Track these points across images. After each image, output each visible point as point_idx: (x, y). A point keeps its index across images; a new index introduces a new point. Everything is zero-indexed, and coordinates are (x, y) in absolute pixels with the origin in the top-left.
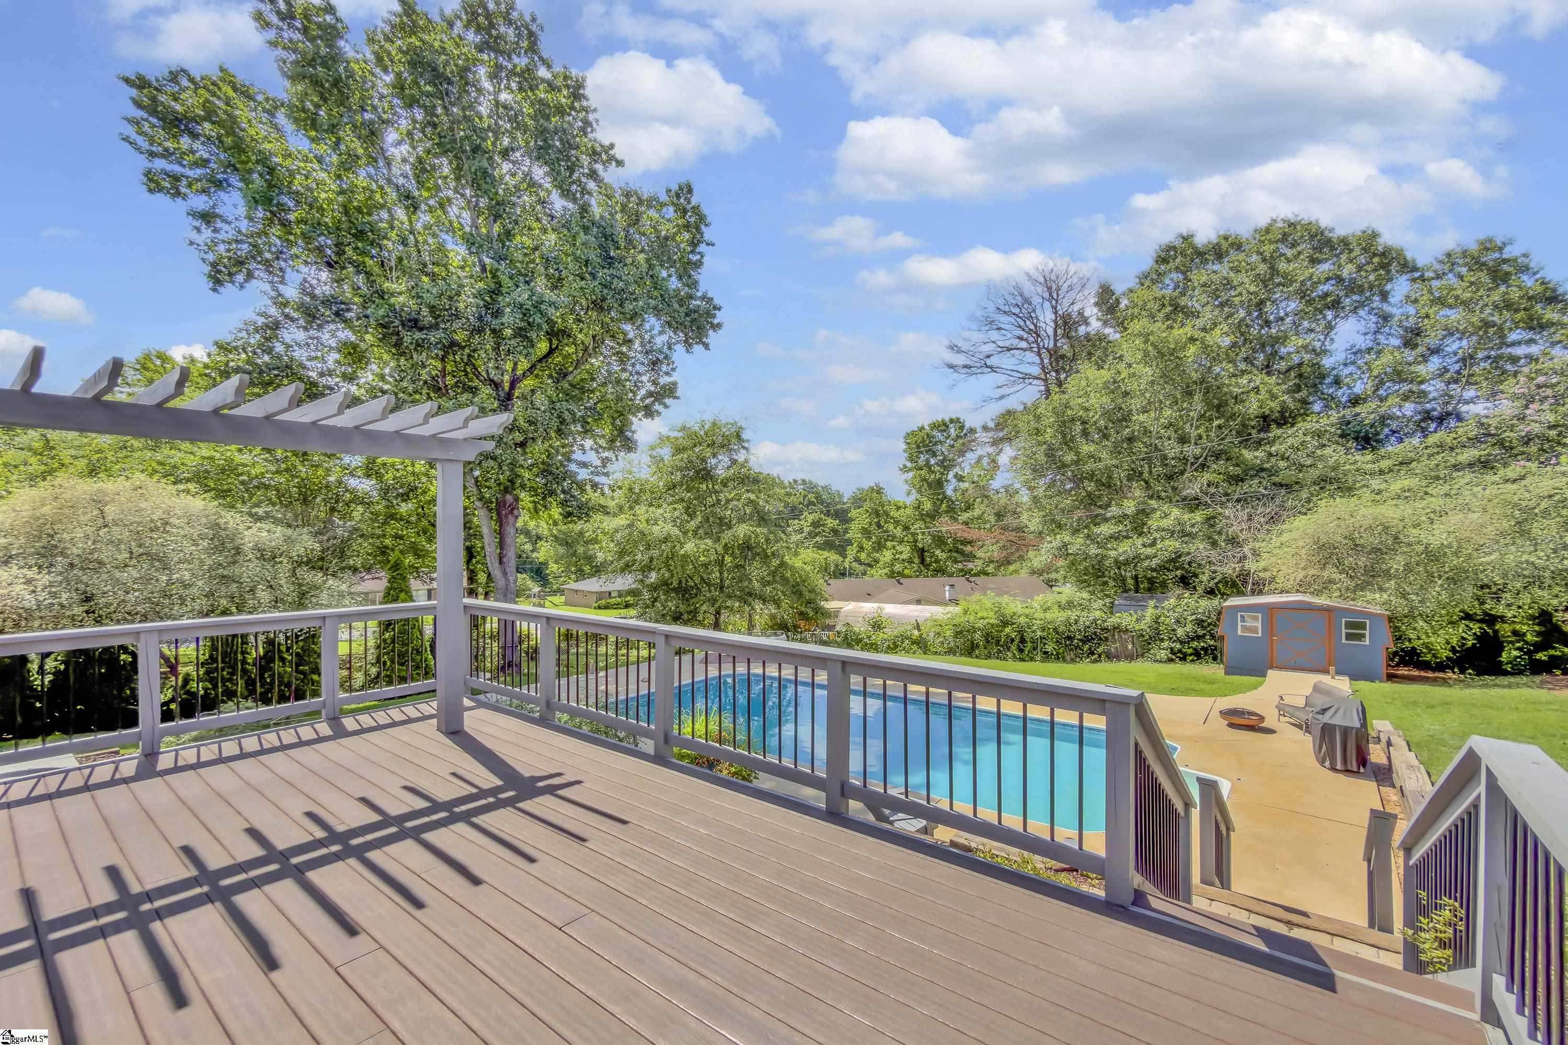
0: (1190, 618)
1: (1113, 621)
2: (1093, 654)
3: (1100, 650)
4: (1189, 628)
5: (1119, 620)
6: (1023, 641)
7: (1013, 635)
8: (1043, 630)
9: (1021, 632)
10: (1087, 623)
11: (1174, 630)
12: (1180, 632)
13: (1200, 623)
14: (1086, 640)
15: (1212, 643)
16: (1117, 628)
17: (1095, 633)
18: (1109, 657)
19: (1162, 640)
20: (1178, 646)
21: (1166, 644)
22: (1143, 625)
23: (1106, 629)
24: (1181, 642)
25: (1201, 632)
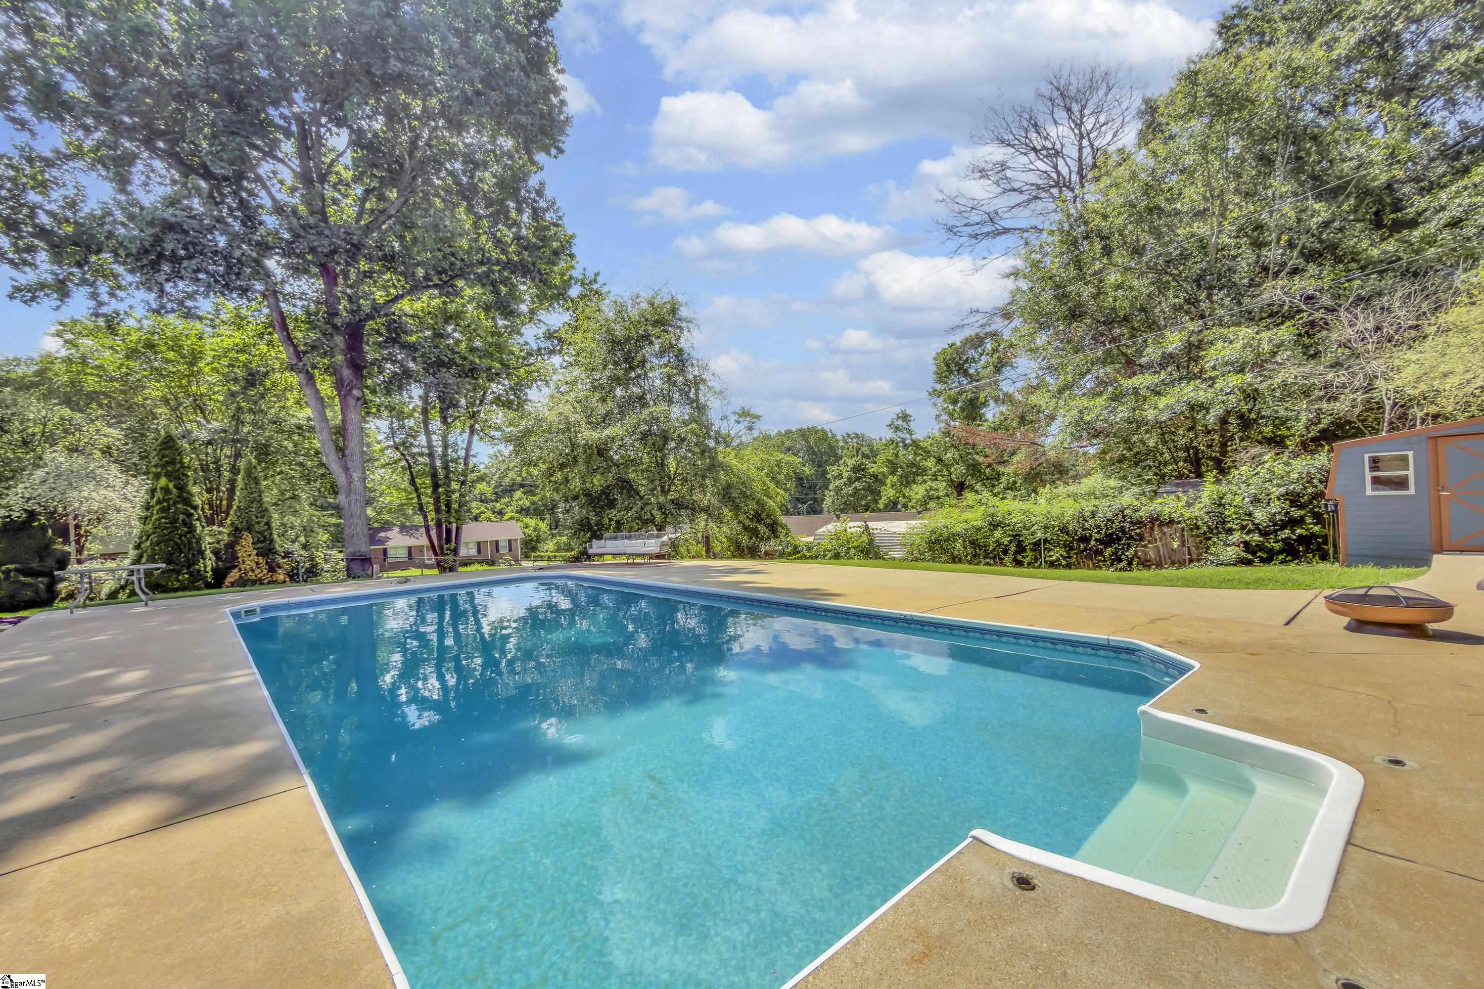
0: (1277, 491)
1: (1149, 508)
2: (1120, 560)
3: (1130, 553)
4: (1276, 507)
5: (1159, 508)
6: (1021, 549)
7: (1006, 541)
8: (1046, 528)
9: (1016, 536)
10: (1109, 515)
11: (1250, 515)
12: (1261, 516)
13: (1294, 499)
14: (1109, 540)
15: (1317, 528)
16: (1155, 520)
17: (1123, 530)
18: (1146, 564)
19: (1230, 531)
20: (1256, 538)
21: (1236, 537)
22: (1197, 510)
23: (1139, 523)
24: (1264, 533)
25: (1296, 513)
